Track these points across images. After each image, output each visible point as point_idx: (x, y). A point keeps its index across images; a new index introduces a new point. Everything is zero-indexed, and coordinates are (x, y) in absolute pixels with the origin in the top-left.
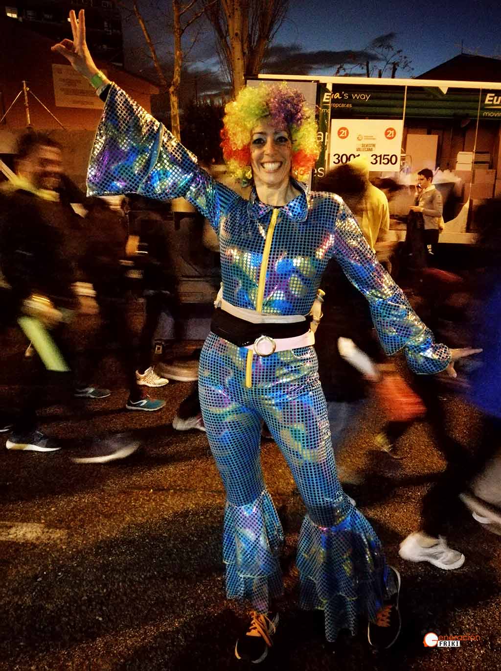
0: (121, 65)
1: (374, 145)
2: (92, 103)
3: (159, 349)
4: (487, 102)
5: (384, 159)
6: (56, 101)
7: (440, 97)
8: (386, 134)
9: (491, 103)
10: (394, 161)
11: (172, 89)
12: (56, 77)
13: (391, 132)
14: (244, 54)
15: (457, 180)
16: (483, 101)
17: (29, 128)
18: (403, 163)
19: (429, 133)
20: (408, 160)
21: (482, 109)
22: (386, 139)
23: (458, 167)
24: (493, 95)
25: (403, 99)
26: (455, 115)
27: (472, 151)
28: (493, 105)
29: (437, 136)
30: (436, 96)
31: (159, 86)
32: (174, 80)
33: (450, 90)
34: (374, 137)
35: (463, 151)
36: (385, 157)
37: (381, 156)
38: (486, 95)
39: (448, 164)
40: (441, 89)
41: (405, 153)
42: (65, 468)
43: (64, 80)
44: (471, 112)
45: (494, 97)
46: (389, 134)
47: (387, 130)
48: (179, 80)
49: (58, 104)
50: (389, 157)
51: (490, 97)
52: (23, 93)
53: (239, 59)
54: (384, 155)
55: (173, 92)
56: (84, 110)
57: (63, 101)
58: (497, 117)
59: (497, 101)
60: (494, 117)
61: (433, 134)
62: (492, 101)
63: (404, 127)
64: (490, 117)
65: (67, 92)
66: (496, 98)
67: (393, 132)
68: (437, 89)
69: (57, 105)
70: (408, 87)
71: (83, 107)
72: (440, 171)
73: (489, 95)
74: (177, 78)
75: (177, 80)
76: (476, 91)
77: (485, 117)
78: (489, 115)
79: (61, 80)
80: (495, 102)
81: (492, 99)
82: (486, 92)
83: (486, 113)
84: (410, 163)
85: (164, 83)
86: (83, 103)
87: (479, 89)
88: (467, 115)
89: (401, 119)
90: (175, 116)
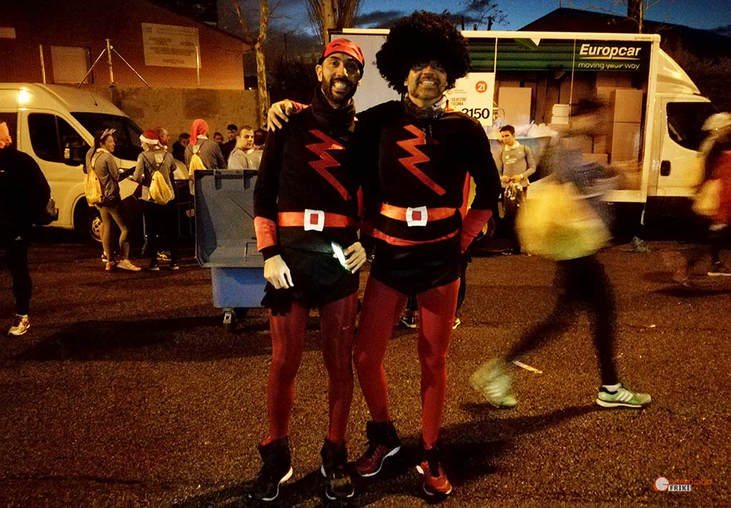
0: (215, 24)
1: (464, 99)
2: (183, 62)
3: (228, 318)
4: (581, 53)
5: (475, 113)
6: (146, 60)
7: (533, 49)
8: (477, 87)
9: (586, 53)
10: (486, 115)
11: (257, 46)
12: (146, 36)
13: (482, 85)
14: (334, 10)
15: (554, 134)
16: (578, 52)
17: (112, 87)
18: (496, 117)
19: (522, 86)
20: (500, 113)
21: (578, 60)
22: (478, 93)
23: (555, 120)
24: (588, 45)
25: (494, 52)
26: (549, 67)
27: (568, 103)
28: (588, 55)
29: (530, 89)
30: (529, 48)
31: (247, 43)
32: (260, 36)
33: (543, 41)
34: (465, 91)
35: (559, 103)
36: (477, 111)
37: (472, 110)
38: (581, 46)
39: (543, 118)
40: (533, 40)
41: (497, 107)
42: (105, 458)
43: (153, 39)
44: (565, 64)
45: (589, 48)
46: (480, 87)
47: (479, 83)
48: (265, 37)
49: (149, 63)
50: (481, 112)
51: (585, 47)
52: (106, 53)
53: (329, 15)
54: (476, 110)
55: (258, 49)
56: (174, 68)
57: (152, 59)
58: (593, 68)
59: (592, 51)
60: (590, 68)
61: (526, 87)
62: (588, 51)
63: (496, 80)
64: (585, 68)
65: (157, 51)
66: (591, 48)
67: (484, 85)
68: (529, 41)
69: (146, 64)
70: (499, 39)
71: (173, 65)
72: (535, 125)
73: (583, 45)
74: (263, 34)
75: (263, 36)
76: (570, 42)
77: (580, 68)
78: (585, 66)
79: (150, 39)
80: (590, 53)
81: (587, 49)
82: (580, 42)
83: (581, 64)
84: (503, 117)
85: (249, 39)
86: (173, 61)
87: (573, 40)
88: (562, 67)
89: (493, 71)
90: (261, 72)
